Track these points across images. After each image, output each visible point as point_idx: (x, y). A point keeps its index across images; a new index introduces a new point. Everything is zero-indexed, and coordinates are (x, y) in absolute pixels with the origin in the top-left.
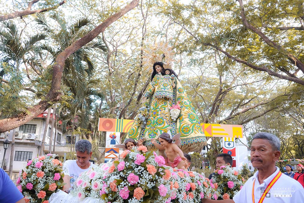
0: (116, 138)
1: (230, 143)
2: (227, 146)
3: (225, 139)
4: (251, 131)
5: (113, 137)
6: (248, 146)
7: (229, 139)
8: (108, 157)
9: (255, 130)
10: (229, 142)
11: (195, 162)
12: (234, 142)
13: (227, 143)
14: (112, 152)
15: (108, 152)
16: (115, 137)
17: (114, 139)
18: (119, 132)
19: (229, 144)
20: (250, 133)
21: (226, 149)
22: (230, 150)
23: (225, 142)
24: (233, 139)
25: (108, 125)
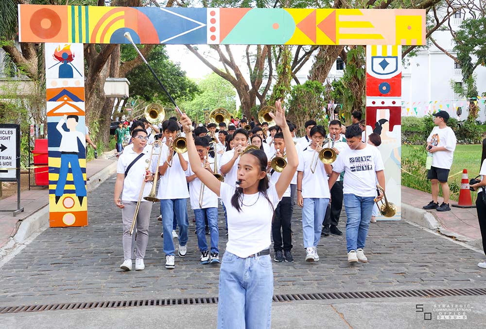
0: (72, 60)
1: (387, 60)
2: (378, 68)
3: (374, 49)
4: (468, 16)
5: (65, 58)
6: (456, 56)
7: (384, 49)
8: (55, 112)
9: (478, 13)
10: (383, 59)
11: (309, 106)
12: (396, 57)
13: (377, 61)
14: (66, 99)
15: (54, 99)
16: (70, 58)
17: (69, 64)
18: (81, 42)
19: (384, 64)
20: (464, 22)
21: (375, 79)
22: (387, 80)
23: (373, 58)
24: (395, 49)
25: (46, 24)
